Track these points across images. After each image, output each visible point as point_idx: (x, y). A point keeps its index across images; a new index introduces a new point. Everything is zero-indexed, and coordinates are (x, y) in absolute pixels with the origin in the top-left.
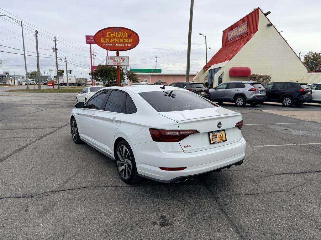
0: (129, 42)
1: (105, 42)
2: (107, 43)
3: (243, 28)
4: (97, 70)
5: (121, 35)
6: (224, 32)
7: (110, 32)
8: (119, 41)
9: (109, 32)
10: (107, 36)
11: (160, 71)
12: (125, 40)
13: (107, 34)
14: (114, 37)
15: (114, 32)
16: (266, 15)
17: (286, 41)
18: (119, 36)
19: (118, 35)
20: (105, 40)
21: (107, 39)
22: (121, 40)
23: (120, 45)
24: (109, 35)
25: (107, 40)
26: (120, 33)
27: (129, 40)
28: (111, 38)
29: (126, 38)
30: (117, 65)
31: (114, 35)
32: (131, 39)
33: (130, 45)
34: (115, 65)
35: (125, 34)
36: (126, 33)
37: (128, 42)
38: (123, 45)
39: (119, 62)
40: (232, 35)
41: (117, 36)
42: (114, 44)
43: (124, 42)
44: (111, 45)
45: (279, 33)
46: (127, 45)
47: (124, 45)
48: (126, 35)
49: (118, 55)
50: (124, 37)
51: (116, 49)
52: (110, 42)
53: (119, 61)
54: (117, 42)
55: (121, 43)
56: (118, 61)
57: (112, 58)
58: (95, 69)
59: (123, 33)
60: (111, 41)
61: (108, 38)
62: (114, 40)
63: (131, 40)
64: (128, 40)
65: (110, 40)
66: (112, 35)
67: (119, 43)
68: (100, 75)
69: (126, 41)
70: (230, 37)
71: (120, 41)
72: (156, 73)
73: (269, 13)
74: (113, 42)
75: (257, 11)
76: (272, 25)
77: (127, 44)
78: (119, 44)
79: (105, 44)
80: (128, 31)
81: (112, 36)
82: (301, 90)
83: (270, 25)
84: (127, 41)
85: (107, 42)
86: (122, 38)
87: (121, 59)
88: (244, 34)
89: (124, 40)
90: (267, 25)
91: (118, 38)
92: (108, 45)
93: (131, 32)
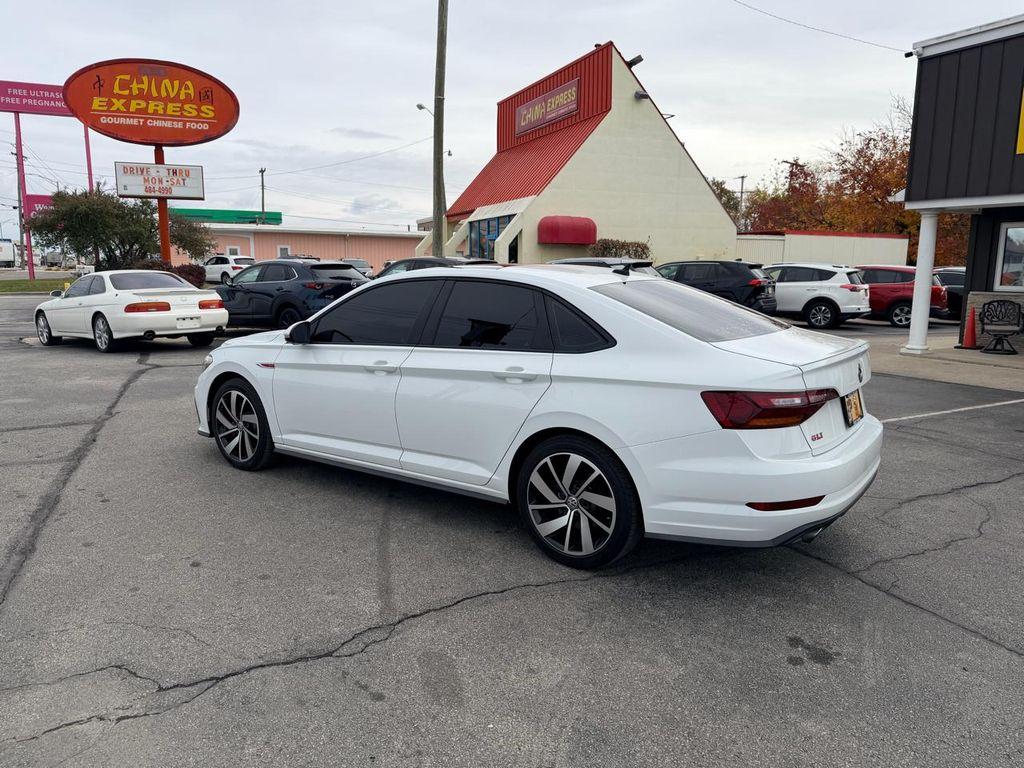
0: (203, 115)
1: (109, 113)
2: (118, 113)
3: (564, 100)
4: (52, 212)
5: (170, 90)
6: (501, 105)
7: (127, 77)
8: (165, 110)
9: (122, 77)
10: (116, 90)
11: (276, 218)
12: (186, 107)
13: (117, 83)
14: (146, 97)
15: (145, 79)
16: (630, 65)
17: (683, 145)
18: (164, 94)
19: (159, 91)
20: (109, 104)
21: (114, 100)
22: (170, 106)
23: (168, 124)
24: (124, 85)
25: (118, 104)
26: (166, 82)
27: (204, 108)
28: (130, 97)
29: (189, 100)
30: (157, 194)
31: (145, 86)
32: (210, 107)
33: (205, 127)
34: (153, 194)
35: (187, 88)
36: (189, 83)
37: (198, 116)
38: (180, 125)
39: (165, 184)
40: (529, 115)
41: (155, 94)
42: (146, 119)
43: (182, 115)
44: (134, 122)
45: (665, 119)
46: (194, 126)
47: (184, 125)
48: (191, 91)
49: (160, 158)
50: (182, 97)
51: (155, 138)
52: (128, 114)
53: (164, 182)
54: (155, 112)
55: (173, 118)
56: (161, 181)
57: (142, 170)
58: (39, 207)
59: (176, 83)
60: (132, 109)
61: (119, 97)
62: (143, 104)
63: (208, 110)
64: (199, 110)
65: (127, 105)
66: (135, 86)
67: (165, 116)
68: (65, 229)
69: (190, 113)
70: (523, 124)
71: (169, 112)
72: (263, 223)
73: (638, 60)
74: (139, 111)
75: (605, 51)
76: (647, 96)
77: (197, 123)
78: (165, 120)
79: (107, 116)
80: (199, 78)
81: (135, 92)
82: (752, 282)
83: (641, 96)
84: (195, 113)
85: (118, 110)
86: (176, 99)
87: (175, 173)
88: (569, 116)
89: (182, 109)
90: (636, 97)
91: (159, 98)
92: (122, 121)
93: (208, 83)
